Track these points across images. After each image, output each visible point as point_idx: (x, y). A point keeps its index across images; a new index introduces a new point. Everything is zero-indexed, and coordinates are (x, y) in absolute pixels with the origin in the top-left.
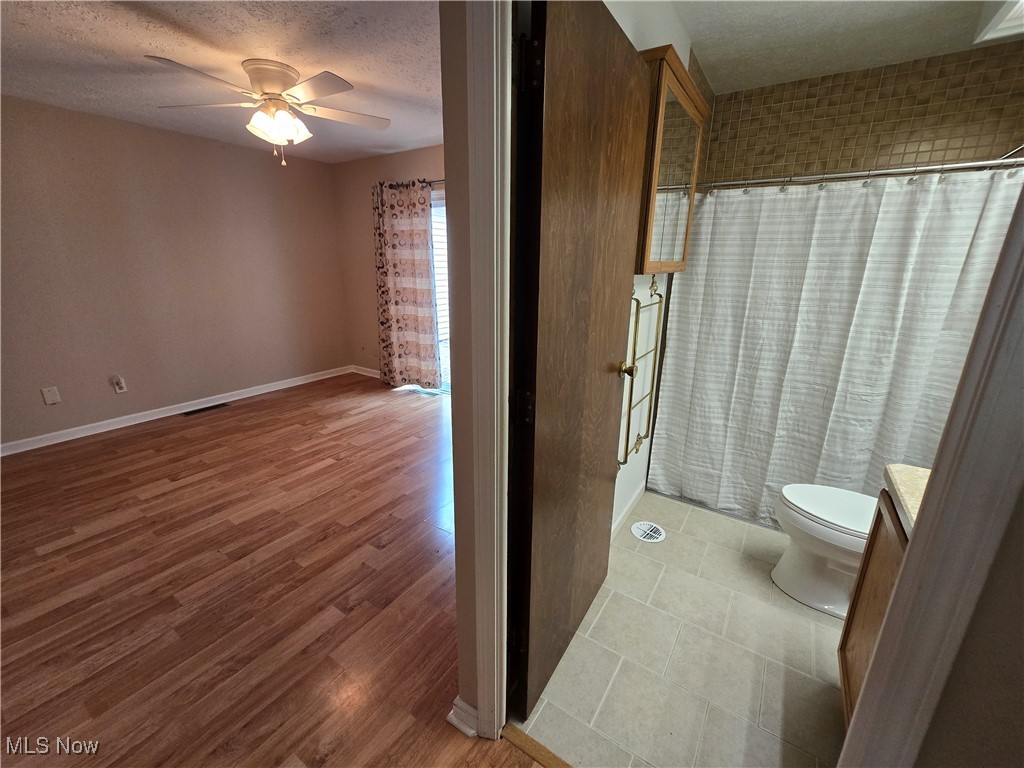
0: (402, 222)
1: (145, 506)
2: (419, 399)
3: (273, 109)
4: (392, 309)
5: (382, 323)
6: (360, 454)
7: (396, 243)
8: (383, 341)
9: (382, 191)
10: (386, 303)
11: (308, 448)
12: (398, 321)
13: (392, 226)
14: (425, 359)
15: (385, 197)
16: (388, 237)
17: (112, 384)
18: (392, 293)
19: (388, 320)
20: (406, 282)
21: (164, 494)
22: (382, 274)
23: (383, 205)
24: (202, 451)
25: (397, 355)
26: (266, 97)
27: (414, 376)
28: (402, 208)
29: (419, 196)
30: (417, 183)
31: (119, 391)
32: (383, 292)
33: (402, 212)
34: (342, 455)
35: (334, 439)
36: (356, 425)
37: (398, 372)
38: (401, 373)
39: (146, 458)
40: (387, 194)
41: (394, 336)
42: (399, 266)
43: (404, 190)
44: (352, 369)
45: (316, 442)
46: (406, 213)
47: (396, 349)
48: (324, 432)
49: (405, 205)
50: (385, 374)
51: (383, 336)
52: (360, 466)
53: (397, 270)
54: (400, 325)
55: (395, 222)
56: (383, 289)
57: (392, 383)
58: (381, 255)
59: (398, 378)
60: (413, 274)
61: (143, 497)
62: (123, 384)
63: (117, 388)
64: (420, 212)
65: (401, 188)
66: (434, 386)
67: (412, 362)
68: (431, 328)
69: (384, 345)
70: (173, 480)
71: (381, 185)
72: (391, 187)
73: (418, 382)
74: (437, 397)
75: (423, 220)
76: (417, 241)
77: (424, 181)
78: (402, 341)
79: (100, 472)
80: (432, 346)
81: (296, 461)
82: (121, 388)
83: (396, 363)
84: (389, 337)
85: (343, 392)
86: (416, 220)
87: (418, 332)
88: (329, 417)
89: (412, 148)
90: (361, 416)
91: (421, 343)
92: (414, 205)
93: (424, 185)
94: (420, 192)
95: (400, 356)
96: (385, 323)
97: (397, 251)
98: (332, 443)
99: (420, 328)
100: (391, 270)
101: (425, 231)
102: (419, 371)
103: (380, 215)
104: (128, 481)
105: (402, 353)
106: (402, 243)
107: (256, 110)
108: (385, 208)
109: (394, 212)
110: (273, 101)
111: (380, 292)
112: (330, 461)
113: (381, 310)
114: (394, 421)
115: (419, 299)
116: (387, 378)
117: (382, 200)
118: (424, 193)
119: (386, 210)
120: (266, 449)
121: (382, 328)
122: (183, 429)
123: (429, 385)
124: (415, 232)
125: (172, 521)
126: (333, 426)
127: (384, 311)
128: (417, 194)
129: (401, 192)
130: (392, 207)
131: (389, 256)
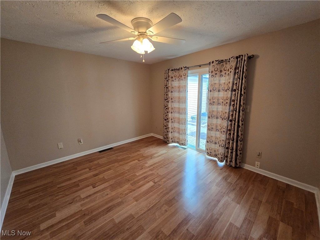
0: (175, 83)
1: (83, 202)
2: (179, 150)
3: (142, 39)
4: (170, 115)
5: (165, 120)
6: (163, 180)
7: (173, 90)
8: (165, 126)
9: (169, 72)
10: (168, 112)
11: (142, 174)
12: (172, 119)
13: (172, 84)
14: (181, 134)
15: (170, 74)
16: (170, 88)
17: (78, 141)
18: (170, 109)
19: (168, 119)
20: (176, 105)
21: (90, 196)
22: (167, 102)
23: (168, 77)
24: (104, 171)
25: (170, 132)
26: (139, 34)
27: (177, 140)
28: (176, 78)
29: (183, 73)
30: (183, 68)
31: (80, 144)
32: (166, 109)
33: (175, 79)
34: (156, 180)
35: (151, 170)
36: (159, 162)
37: (170, 138)
38: (172, 139)
39: (86, 173)
40: (171, 74)
41: (170, 125)
42: (173, 99)
43: (177, 71)
44: (152, 135)
45: (144, 171)
46: (177, 79)
47: (170, 130)
48: (147, 165)
49: (177, 77)
50: (165, 138)
51: (165, 125)
52: (165, 189)
53: (173, 100)
54: (172, 121)
55: (173, 83)
56: (166, 107)
57: (168, 142)
58: (167, 95)
59: (170, 140)
60: (179, 102)
61: (83, 196)
62: (82, 141)
63: (80, 143)
64: (183, 79)
65: (176, 71)
66: (184, 145)
67: (176, 135)
68: (185, 123)
69: (165, 128)
70: (94, 187)
71: (169, 70)
72: (172, 70)
73: (178, 142)
74: (186, 150)
75: (184, 82)
76: (181, 89)
77: (186, 67)
78: (173, 127)
79: (70, 179)
80: (185, 129)
81: (138, 181)
82: (81, 143)
83: (170, 135)
84: (168, 125)
85: (151, 145)
86: (181, 82)
87: (179, 124)
88: (147, 157)
89: (181, 55)
90: (159, 158)
91: (180, 128)
92: (181, 76)
93: (186, 68)
94: (184, 71)
95: (172, 132)
96: (167, 120)
97: (173, 93)
98: (151, 172)
99: (181, 122)
100: (170, 101)
101: (185, 86)
102: (179, 139)
103: (167, 81)
104: (78, 185)
105: (173, 131)
106: (175, 90)
107: (135, 40)
108: (169, 78)
109: (172, 79)
110: (142, 35)
111: (165, 108)
112: (151, 184)
113: (165, 115)
114: (172, 162)
115: (181, 111)
116: (166, 140)
117: (168, 75)
118: (186, 72)
119: (170, 79)
120: (126, 173)
121: (165, 121)
122: (99, 159)
123: (183, 144)
124: (181, 86)
125: (92, 215)
126: (150, 162)
127: (166, 115)
128: (182, 72)
129: (176, 72)
130: (172, 78)
131: (170, 95)
